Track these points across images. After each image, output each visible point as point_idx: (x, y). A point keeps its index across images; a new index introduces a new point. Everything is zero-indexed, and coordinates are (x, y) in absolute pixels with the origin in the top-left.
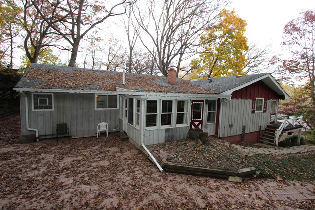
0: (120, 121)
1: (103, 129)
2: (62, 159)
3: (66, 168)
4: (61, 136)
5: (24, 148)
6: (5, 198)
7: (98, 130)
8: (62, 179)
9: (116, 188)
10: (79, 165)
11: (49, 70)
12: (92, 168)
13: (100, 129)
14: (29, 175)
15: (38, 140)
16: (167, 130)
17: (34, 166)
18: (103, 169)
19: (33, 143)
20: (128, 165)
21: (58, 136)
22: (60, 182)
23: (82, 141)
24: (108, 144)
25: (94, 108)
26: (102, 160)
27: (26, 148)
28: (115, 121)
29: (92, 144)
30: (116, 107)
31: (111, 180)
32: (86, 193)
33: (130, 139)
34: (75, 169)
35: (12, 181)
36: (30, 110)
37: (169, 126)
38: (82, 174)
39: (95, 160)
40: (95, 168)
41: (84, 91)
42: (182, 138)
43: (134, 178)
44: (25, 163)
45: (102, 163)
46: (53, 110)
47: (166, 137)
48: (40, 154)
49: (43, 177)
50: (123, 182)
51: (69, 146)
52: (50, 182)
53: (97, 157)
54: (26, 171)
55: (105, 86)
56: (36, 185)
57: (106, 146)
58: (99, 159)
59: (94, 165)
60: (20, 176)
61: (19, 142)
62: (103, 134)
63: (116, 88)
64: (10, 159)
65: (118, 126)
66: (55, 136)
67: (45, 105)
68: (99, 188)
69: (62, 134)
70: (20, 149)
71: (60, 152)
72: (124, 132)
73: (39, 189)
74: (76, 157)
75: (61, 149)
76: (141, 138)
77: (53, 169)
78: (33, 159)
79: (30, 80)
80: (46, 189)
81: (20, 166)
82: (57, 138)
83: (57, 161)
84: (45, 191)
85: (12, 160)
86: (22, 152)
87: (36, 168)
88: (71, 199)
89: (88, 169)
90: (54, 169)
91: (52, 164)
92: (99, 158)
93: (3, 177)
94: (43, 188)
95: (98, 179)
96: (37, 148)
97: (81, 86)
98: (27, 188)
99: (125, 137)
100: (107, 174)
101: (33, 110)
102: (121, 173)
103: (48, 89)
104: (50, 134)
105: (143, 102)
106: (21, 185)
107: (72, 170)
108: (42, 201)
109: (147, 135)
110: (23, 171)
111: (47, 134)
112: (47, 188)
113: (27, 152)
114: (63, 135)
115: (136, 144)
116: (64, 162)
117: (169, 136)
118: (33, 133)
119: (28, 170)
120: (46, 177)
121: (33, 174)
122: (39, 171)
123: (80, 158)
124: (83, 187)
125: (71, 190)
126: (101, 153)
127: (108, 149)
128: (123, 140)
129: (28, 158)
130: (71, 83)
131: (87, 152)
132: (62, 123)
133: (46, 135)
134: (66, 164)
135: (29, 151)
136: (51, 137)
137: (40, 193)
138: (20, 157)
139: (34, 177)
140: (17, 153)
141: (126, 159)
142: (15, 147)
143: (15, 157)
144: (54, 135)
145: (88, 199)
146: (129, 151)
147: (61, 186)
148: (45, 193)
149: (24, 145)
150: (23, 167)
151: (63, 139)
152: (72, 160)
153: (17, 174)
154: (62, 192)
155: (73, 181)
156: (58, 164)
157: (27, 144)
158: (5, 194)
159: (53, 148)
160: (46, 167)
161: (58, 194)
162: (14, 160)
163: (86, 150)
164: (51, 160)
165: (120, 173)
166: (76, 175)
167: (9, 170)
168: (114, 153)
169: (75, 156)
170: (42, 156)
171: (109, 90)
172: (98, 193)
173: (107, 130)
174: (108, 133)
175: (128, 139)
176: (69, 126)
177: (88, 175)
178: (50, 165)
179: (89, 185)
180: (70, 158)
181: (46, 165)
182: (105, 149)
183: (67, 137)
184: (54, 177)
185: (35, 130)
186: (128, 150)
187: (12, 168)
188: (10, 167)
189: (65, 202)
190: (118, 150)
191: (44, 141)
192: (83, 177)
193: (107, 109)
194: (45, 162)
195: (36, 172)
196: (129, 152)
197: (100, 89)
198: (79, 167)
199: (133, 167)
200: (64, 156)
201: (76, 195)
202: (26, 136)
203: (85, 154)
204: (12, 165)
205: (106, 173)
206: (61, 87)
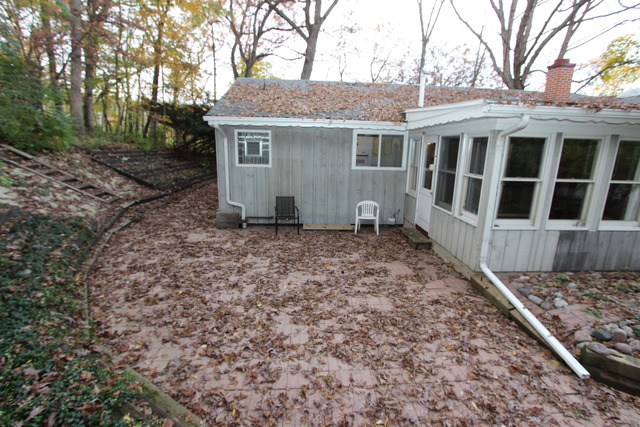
0: (409, 200)
1: (368, 216)
2: (285, 272)
3: (292, 299)
4: (284, 222)
5: (222, 238)
6: (176, 342)
7: (358, 218)
8: (283, 325)
9: (426, 397)
10: (319, 295)
11: (265, 85)
12: (350, 309)
13: (360, 215)
14: (222, 298)
15: (245, 225)
16: (566, 236)
17: (233, 279)
18: (379, 321)
19: (237, 231)
20: (448, 321)
21: (279, 222)
22: (278, 332)
23: (322, 238)
24: (381, 252)
25: (350, 164)
26: (374, 293)
27: (224, 239)
28: (395, 200)
29: (344, 246)
30: (400, 166)
31: (407, 363)
32: (340, 386)
33: (435, 248)
34: (312, 304)
35: (192, 306)
36: (232, 165)
37: (574, 222)
38: (328, 323)
39: (356, 288)
40: (359, 313)
41: (330, 123)
42: (613, 265)
43: (479, 375)
44: (219, 268)
45: (373, 302)
46: (270, 166)
47: (557, 256)
48: (245, 255)
49: (246, 310)
50: (445, 382)
51: (297, 245)
52: (260, 328)
53: (359, 282)
54: (218, 288)
55: (376, 110)
56: (231, 328)
57: (377, 258)
58: (365, 289)
59: (355, 302)
60: (208, 296)
61: (215, 226)
62: (367, 226)
63: (404, 115)
64: (198, 257)
65: (402, 211)
66: (273, 221)
67: (256, 156)
68: (376, 382)
69: (285, 217)
70: (216, 239)
71: (282, 256)
72: (418, 228)
73: (235, 341)
74: (314, 274)
75: (284, 250)
76: (479, 249)
77: (266, 294)
78: (232, 263)
79: (233, 103)
80: (250, 346)
81: (211, 275)
82: (276, 225)
83: (275, 276)
84: (247, 348)
85: (201, 259)
86: (218, 245)
87: (235, 285)
88: (303, 394)
89: (341, 311)
90: (269, 295)
91: (265, 280)
92: (364, 284)
93: (180, 292)
94: (245, 341)
95: (369, 348)
96: (241, 242)
97: (324, 112)
98: (215, 330)
99: (423, 239)
100: (392, 339)
101: (237, 164)
102: (433, 346)
103: (261, 119)
104: (264, 215)
105: (499, 142)
106: (206, 320)
107: (305, 307)
108: (240, 377)
109: (500, 242)
110: (214, 286)
111: (260, 215)
112: (251, 341)
113: (225, 247)
114: (287, 221)
115: (455, 262)
116: (288, 281)
117: (570, 254)
118: (237, 211)
119: (222, 284)
120: (252, 311)
121: (229, 298)
122: (241, 291)
123: (321, 278)
124: (333, 363)
125: (305, 366)
126: (369, 273)
127: (383, 265)
128: (417, 246)
129: (225, 258)
130: (305, 107)
131: (335, 264)
132: (285, 195)
133: (257, 218)
134: (292, 287)
135: (229, 245)
136: (266, 222)
137: (236, 352)
138: (214, 254)
139: (230, 306)
140: (210, 246)
141: (437, 302)
142: (209, 234)
143: (206, 254)
144: (272, 218)
145: (348, 411)
146: (439, 278)
147: (280, 345)
148: (246, 354)
149: (223, 231)
150: (215, 277)
151: (288, 229)
152: (305, 279)
153: (204, 291)
154: (284, 365)
155: (307, 336)
156: (277, 283)
157: (227, 231)
158: (176, 334)
159: (268, 246)
160: (254, 286)
161: (273, 366)
162: (203, 259)
163: (333, 259)
164: (264, 270)
165: (428, 345)
166: (314, 322)
167: (193, 279)
168: (400, 277)
169: (311, 269)
170: (249, 259)
171: (390, 119)
172: (374, 397)
173: (377, 219)
174: (380, 226)
175: (429, 246)
176: (298, 203)
177: (342, 330)
178: (262, 282)
179: (348, 361)
180: (300, 273)
181: (253, 282)
182: (377, 265)
183: (294, 225)
184: (268, 315)
185: (240, 205)
186: (435, 276)
187: (198, 274)
188: (195, 272)
189: (290, 401)
190: (410, 272)
191: (255, 229)
192: (330, 331)
193: (379, 168)
194: (251, 273)
195: (235, 294)
196: (440, 284)
197: (366, 118)
198: (319, 300)
199: (465, 333)
200: (289, 266)
201: (316, 386)
202: (226, 216)
203: (332, 268)
204: (198, 269)
205: (389, 333)
206: (285, 115)
